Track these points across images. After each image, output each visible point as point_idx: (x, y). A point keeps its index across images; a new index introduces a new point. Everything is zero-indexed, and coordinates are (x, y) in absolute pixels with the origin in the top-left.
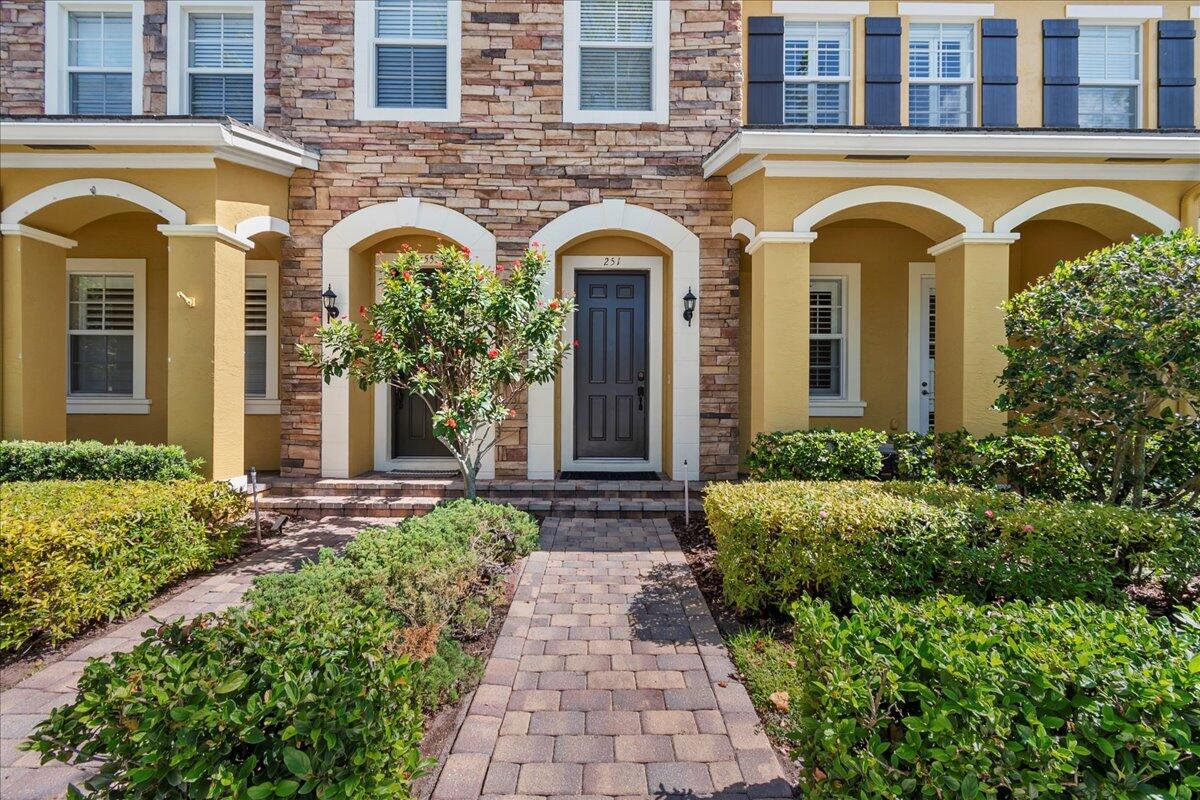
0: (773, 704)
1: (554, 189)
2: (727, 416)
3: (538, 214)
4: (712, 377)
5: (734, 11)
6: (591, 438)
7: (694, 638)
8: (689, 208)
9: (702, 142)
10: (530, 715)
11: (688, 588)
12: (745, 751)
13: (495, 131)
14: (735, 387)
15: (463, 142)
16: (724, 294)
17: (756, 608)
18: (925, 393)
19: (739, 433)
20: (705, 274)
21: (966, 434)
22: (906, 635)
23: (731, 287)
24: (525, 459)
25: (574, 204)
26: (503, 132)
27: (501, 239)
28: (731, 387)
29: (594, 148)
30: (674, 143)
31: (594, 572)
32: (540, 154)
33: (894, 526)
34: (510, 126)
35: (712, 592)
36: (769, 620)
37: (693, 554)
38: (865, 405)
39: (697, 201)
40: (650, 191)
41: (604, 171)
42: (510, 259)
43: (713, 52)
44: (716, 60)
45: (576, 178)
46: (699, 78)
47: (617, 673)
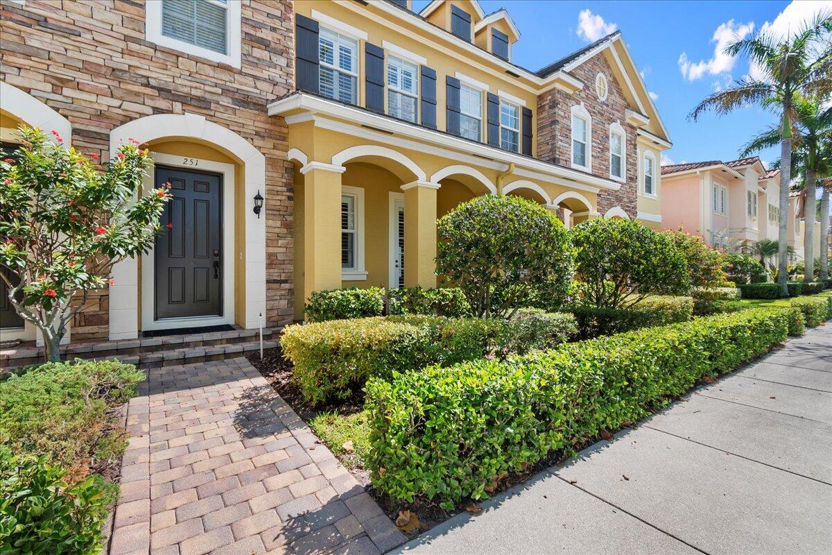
0: (345, 450)
1: (137, 94)
2: (285, 281)
3: (120, 111)
4: (275, 255)
5: (289, 7)
6: (170, 302)
7: (287, 427)
8: (257, 134)
9: (267, 90)
10: (174, 511)
11: (273, 399)
12: (334, 479)
13: (70, 27)
14: (291, 261)
15: (30, 26)
16: (283, 198)
17: (324, 400)
18: (397, 266)
19: (294, 294)
20: (269, 182)
21: (420, 288)
22: (421, 386)
23: (288, 194)
24: (107, 322)
25: (157, 111)
26: (80, 30)
27: (77, 126)
28: (288, 262)
29: (177, 70)
30: (246, 85)
31: (196, 403)
32: (122, 60)
33: (397, 338)
34: (88, 27)
35: (290, 398)
36: (331, 406)
37: (271, 376)
38: (367, 273)
39: (263, 130)
40: (226, 115)
41: (186, 90)
42: (89, 145)
43: (274, 29)
44: (276, 36)
45: (160, 90)
46: (264, 44)
47: (237, 463)
